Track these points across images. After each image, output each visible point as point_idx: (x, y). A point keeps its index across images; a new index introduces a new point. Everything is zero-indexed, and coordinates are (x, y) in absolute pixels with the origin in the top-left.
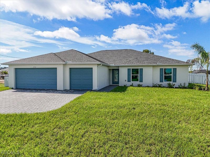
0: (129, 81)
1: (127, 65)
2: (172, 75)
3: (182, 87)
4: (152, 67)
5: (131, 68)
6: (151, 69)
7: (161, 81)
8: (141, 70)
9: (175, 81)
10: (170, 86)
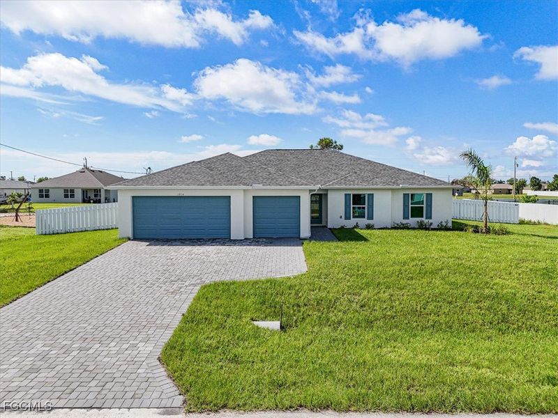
0: (347, 217)
1: (343, 186)
2: (424, 206)
3: (442, 228)
4: (390, 192)
5: (352, 193)
6: (389, 195)
7: (405, 217)
8: (371, 197)
9: (429, 217)
10: (422, 227)
